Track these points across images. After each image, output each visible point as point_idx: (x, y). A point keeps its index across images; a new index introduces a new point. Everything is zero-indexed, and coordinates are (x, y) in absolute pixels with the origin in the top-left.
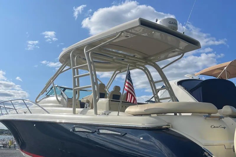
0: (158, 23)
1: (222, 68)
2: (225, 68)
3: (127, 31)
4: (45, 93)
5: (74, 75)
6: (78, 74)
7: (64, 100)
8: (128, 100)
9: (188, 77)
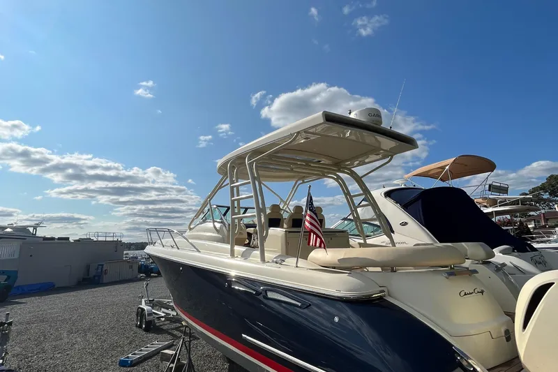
0: (352, 116)
1: (443, 168)
2: (447, 167)
3: (306, 131)
4: (202, 216)
5: (232, 196)
6: (238, 195)
7: (224, 228)
8: (311, 244)
9: (398, 185)
